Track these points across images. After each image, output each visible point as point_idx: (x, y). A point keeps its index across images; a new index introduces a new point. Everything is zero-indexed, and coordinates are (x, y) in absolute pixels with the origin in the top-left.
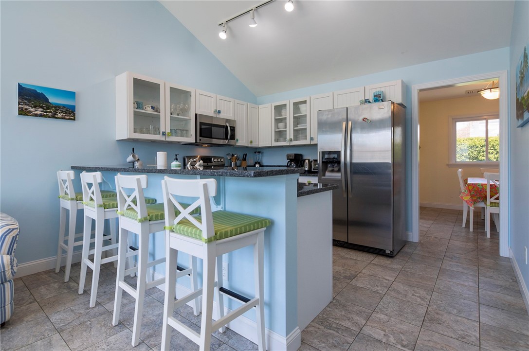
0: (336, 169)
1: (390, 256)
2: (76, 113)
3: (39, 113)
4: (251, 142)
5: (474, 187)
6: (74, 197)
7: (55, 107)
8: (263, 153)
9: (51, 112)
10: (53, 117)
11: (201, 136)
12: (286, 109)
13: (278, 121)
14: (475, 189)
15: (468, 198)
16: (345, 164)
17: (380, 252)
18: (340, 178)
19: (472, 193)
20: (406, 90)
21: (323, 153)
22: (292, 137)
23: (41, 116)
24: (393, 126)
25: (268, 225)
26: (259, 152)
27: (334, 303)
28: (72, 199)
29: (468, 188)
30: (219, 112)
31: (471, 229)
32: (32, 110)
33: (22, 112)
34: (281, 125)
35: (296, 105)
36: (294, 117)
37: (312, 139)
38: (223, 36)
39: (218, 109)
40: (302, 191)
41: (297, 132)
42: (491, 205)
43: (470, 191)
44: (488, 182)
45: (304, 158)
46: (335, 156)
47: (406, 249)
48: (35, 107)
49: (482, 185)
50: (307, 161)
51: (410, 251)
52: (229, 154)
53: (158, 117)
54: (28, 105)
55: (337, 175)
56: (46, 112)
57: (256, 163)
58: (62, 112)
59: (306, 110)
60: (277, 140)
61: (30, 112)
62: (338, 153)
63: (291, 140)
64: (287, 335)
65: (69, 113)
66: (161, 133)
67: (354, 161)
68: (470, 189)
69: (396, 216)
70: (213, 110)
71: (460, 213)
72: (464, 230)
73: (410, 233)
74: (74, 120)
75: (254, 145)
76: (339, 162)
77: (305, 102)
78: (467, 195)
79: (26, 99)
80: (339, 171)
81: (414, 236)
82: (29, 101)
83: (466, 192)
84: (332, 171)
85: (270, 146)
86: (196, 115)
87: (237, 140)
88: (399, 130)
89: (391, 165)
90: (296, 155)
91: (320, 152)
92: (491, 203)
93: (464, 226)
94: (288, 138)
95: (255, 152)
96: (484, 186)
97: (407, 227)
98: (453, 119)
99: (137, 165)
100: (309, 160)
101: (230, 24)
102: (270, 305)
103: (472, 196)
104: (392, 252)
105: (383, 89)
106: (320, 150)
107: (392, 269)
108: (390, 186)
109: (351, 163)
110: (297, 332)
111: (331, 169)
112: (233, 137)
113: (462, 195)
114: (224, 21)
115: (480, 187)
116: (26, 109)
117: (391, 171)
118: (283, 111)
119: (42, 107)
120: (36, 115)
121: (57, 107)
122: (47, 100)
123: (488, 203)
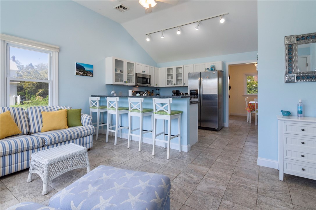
0: (196, 97)
1: (217, 131)
2: (93, 73)
3: (82, 74)
4: (156, 85)
6: (99, 107)
7: (87, 72)
8: (160, 90)
9: (85, 74)
10: (86, 75)
11: (138, 83)
12: (172, 70)
13: (168, 75)
14: (251, 105)
15: (248, 109)
16: (200, 95)
17: (213, 130)
18: (198, 101)
20: (223, 64)
21: (191, 90)
22: (175, 83)
23: (83, 75)
24: (218, 77)
25: (181, 113)
26: (159, 89)
27: (198, 142)
28: (99, 108)
29: (248, 105)
30: (144, 72)
31: (250, 123)
32: (80, 73)
33: (77, 74)
34: (170, 77)
35: (177, 69)
36: (176, 74)
37: (184, 84)
38: (148, 40)
39: (144, 71)
40: (191, 103)
41: (177, 80)
42: (257, 112)
43: (249, 107)
44: (256, 102)
45: (180, 92)
46: (196, 92)
47: (223, 129)
48: (81, 72)
49: (254, 104)
50: (182, 94)
51: (225, 129)
52: (146, 90)
53: (122, 75)
54: (78, 71)
55: (196, 100)
56: (84, 74)
57: (157, 94)
58: (89, 73)
59: (182, 71)
60: (168, 84)
61: (79, 74)
62: (197, 90)
63: (175, 84)
64: (187, 145)
65: (91, 74)
66: (124, 81)
67: (203, 94)
69: (219, 119)
70: (142, 71)
71: (247, 117)
72: (248, 123)
73: (225, 123)
74: (92, 76)
75: (157, 86)
76: (197, 94)
77: (181, 68)
78: (248, 108)
79: (78, 69)
80: (197, 98)
81: (227, 124)
82: (79, 69)
83: (248, 107)
84: (194, 98)
85: (165, 86)
86: (136, 73)
87: (151, 84)
88: (220, 79)
89: (217, 96)
90: (177, 91)
93: (247, 122)
94: (173, 83)
95: (157, 89)
97: (224, 121)
98: (245, 75)
99: (115, 95)
100: (183, 93)
101: (151, 35)
102: (181, 137)
103: (250, 109)
104: (218, 129)
105: (214, 65)
106: (189, 89)
107: (218, 134)
108: (217, 103)
109: (202, 94)
110: (189, 145)
111: (194, 97)
112: (150, 83)
113: (246, 108)
114: (149, 33)
115: (253, 104)
116: (78, 73)
117: (217, 98)
118: (171, 71)
119: (83, 72)
120: (81, 75)
121: (87, 71)
122: (84, 68)
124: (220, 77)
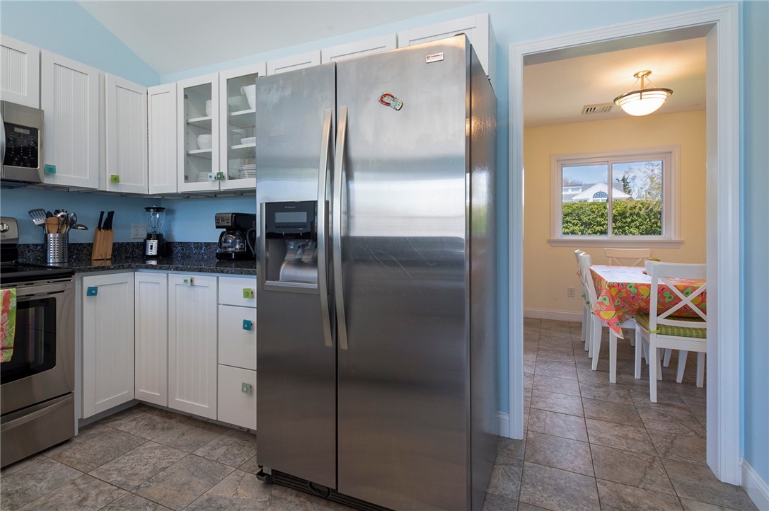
0: (306, 258)
4: (115, 180)
5: (620, 291)
12: (210, 96)
14: (624, 294)
15: (610, 314)
18: (315, 286)
19: (616, 303)
21: (271, 208)
22: (224, 170)
26: (160, 209)
29: (610, 293)
31: (613, 378)
34: (201, 139)
42: (659, 331)
43: (613, 299)
44: (654, 280)
46: (302, 217)
49: (637, 286)
55: (309, 278)
57: (149, 237)
62: (310, 207)
63: (221, 177)
68: (613, 295)
73: (504, 416)
75: (129, 188)
76: (311, 235)
77: (254, 78)
78: (608, 309)
80: (314, 263)
81: (514, 422)
83: (607, 303)
84: (299, 263)
85: (175, 191)
87: (51, 171)
89: (464, 243)
90: (237, 217)
91: (261, 204)
92: (659, 326)
93: (594, 366)
94: (215, 171)
95: (148, 209)
96: (641, 289)
98: (557, 161)
103: (617, 309)
106: (261, 198)
111: (293, 256)
115: (632, 290)
123: (652, 325)
124: (482, 167)
